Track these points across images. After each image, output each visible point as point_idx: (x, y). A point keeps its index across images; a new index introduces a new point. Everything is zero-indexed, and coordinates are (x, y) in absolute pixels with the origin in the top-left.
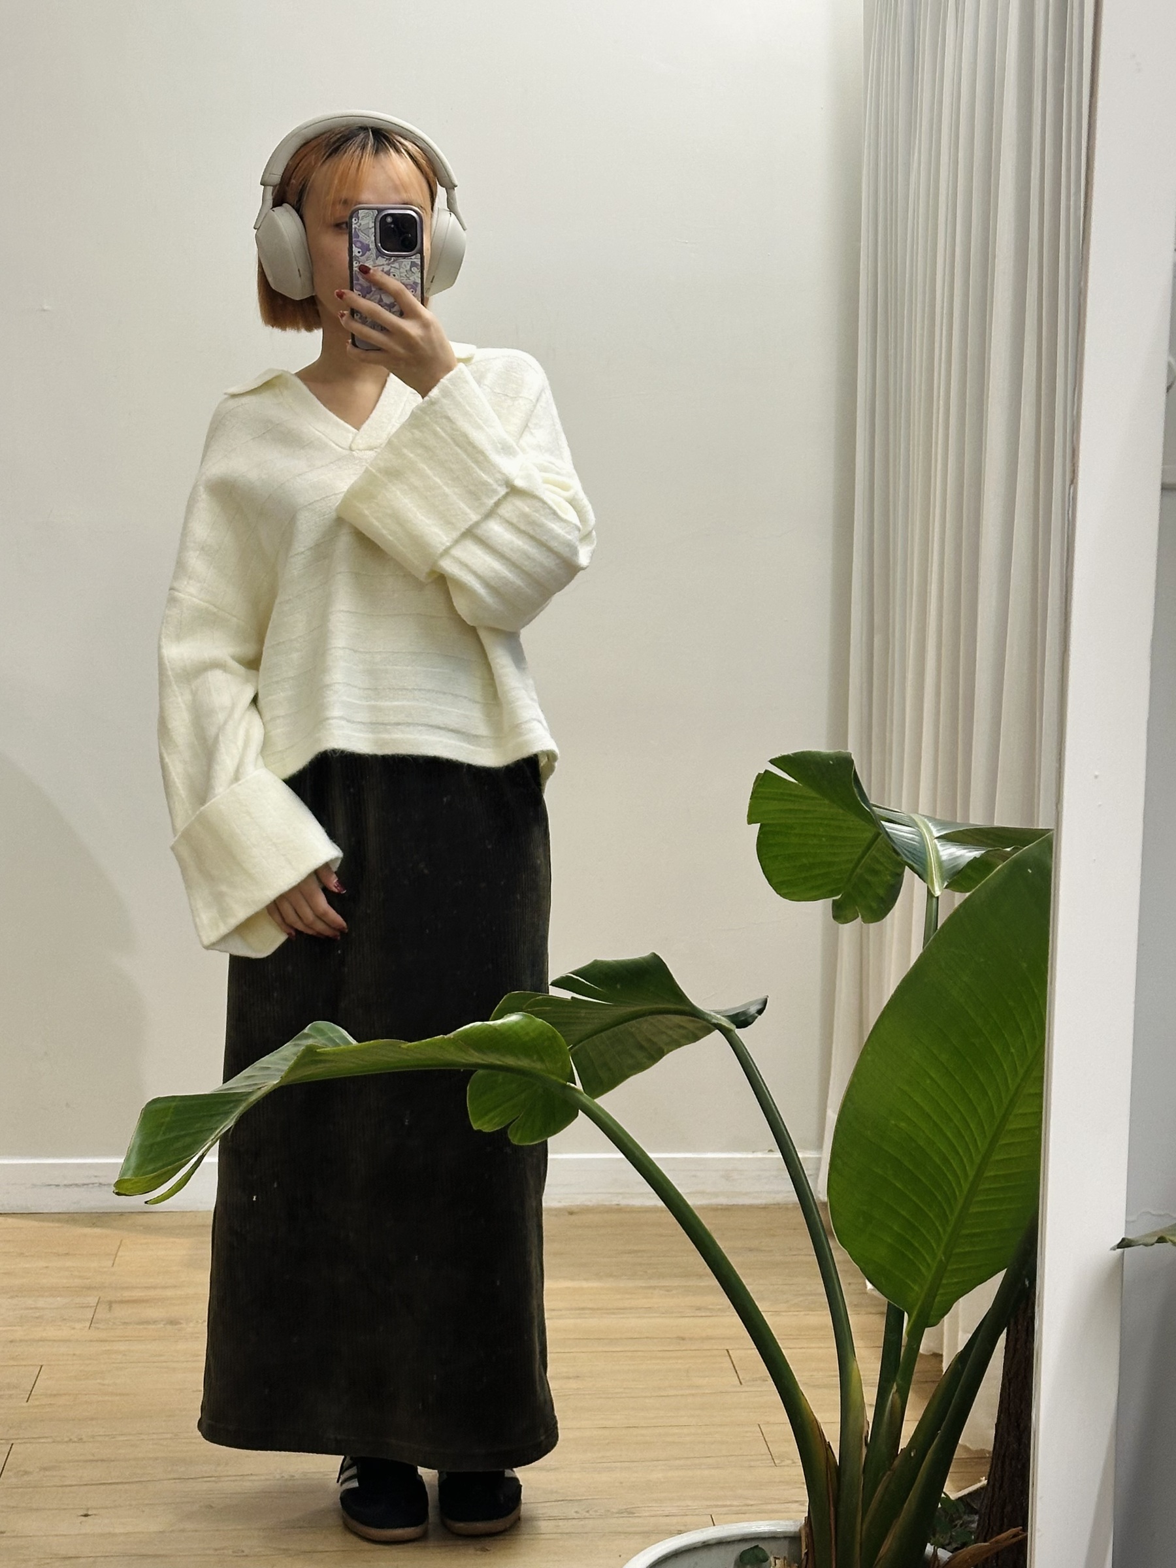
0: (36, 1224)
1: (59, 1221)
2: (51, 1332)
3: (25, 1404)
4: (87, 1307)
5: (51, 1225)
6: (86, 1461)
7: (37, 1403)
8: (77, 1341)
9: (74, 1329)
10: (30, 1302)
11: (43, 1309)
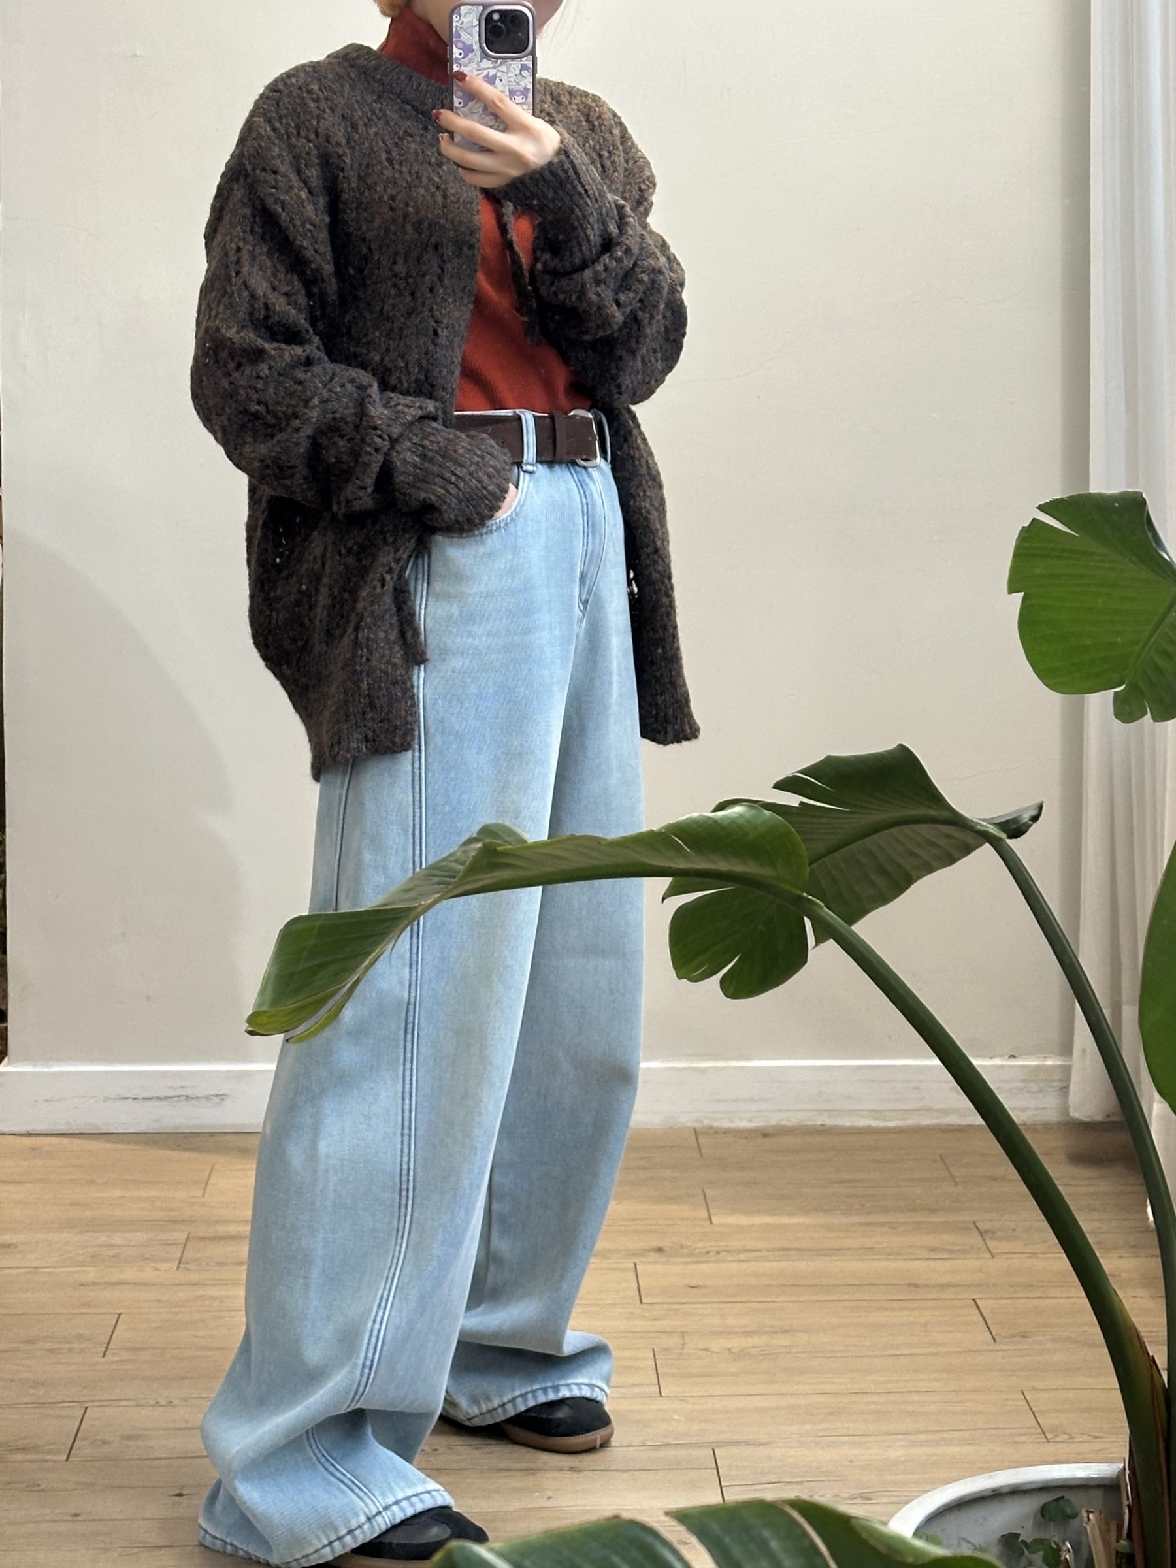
0: (109, 1146)
1: (136, 1142)
2: (130, 1274)
3: (102, 1360)
4: (174, 1244)
5: (126, 1146)
6: (178, 1429)
7: (116, 1358)
8: (162, 1284)
9: (157, 1269)
10: (103, 1238)
11: (119, 1246)
